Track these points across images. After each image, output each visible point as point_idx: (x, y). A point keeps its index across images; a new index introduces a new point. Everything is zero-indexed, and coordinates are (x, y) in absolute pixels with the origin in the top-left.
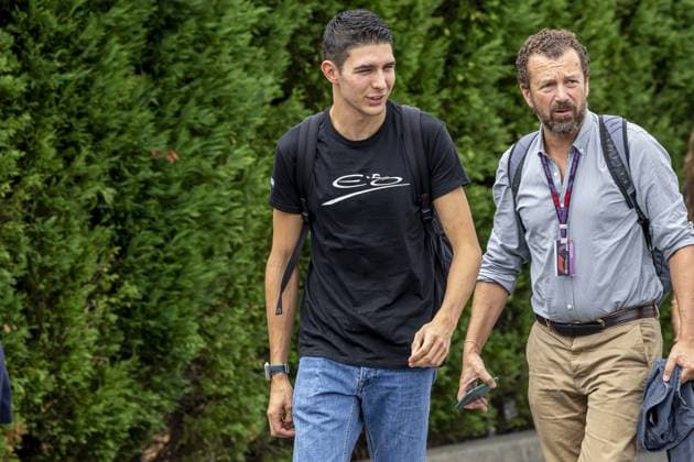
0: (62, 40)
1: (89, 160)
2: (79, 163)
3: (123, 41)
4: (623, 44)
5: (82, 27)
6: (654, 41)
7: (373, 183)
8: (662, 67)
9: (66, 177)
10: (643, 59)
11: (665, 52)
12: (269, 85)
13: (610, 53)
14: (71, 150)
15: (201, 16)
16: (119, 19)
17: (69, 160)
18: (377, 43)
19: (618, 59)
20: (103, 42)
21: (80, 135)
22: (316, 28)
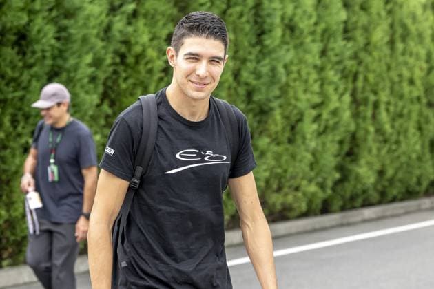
0: (13, 80)
1: (24, 128)
2: (19, 129)
3: (38, 80)
4: (234, 85)
5: (21, 74)
6: (247, 84)
7: (206, 158)
8: (249, 94)
9: (14, 134)
10: (242, 91)
11: (250, 88)
12: (95, 99)
13: (229, 88)
14: (16, 124)
15: (68, 71)
16: (36, 72)
17: (15, 127)
18: (207, 37)
19: (232, 91)
20: (29, 81)
21: (20, 117)
22: (114, 77)
